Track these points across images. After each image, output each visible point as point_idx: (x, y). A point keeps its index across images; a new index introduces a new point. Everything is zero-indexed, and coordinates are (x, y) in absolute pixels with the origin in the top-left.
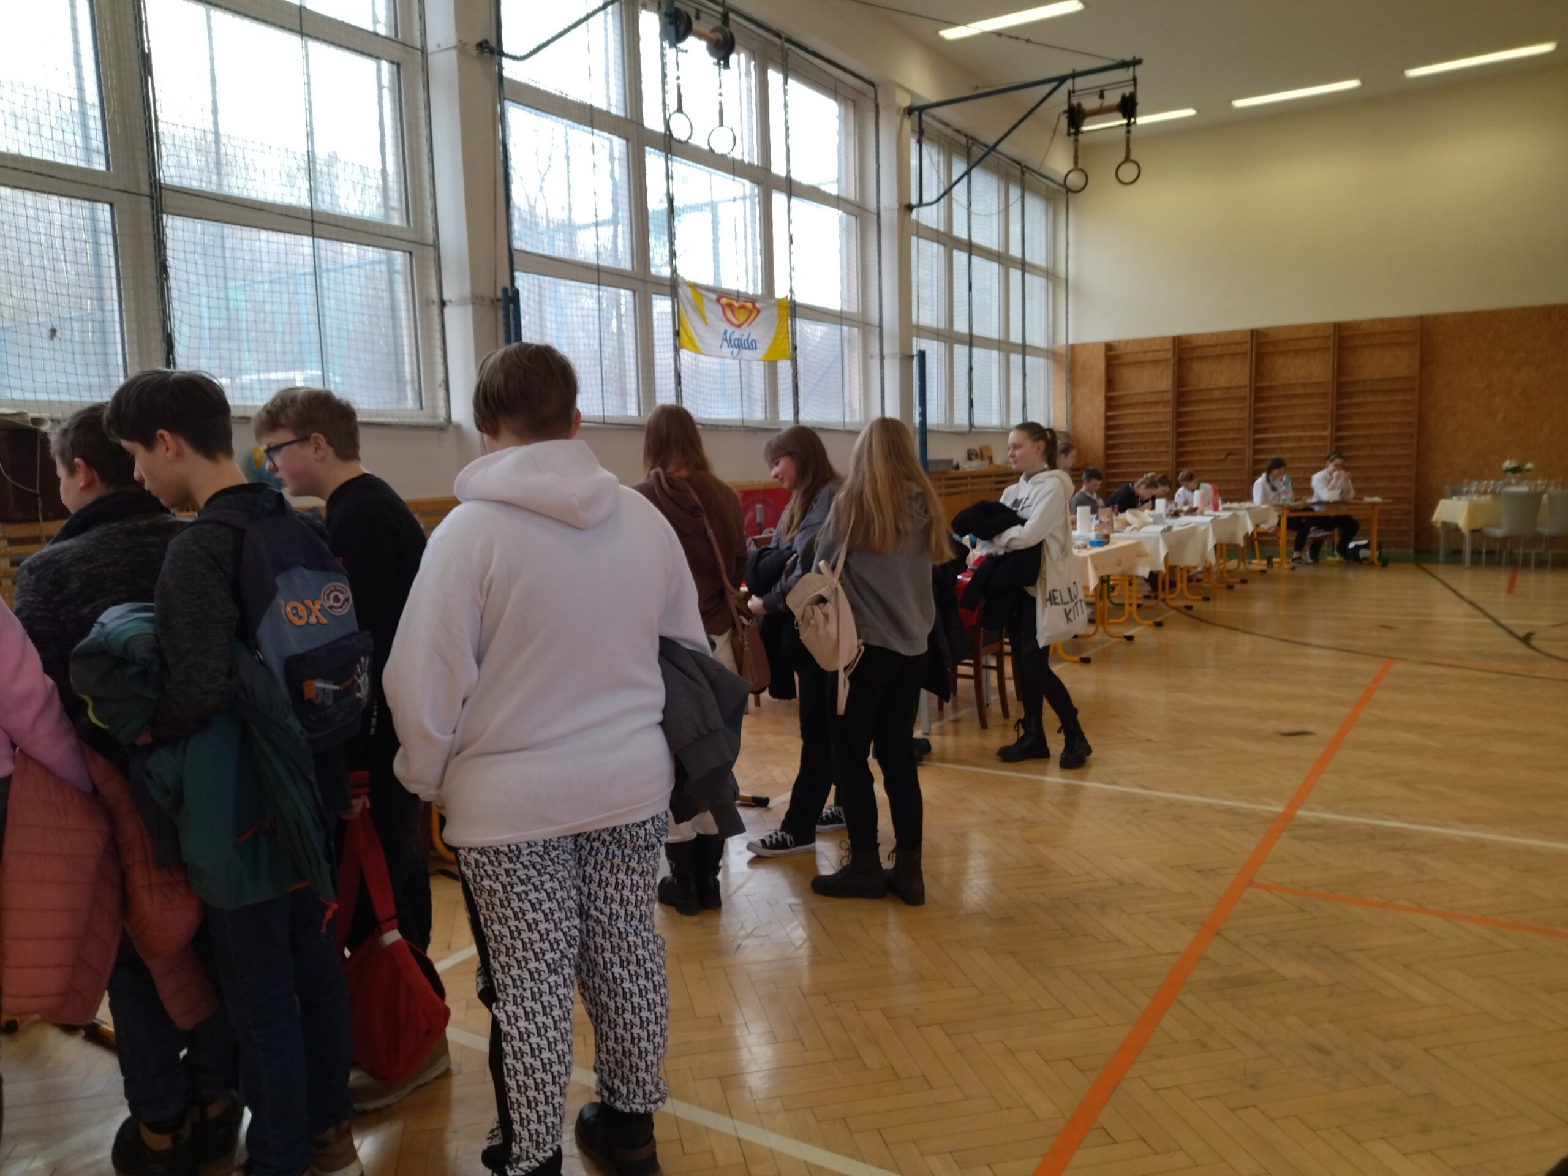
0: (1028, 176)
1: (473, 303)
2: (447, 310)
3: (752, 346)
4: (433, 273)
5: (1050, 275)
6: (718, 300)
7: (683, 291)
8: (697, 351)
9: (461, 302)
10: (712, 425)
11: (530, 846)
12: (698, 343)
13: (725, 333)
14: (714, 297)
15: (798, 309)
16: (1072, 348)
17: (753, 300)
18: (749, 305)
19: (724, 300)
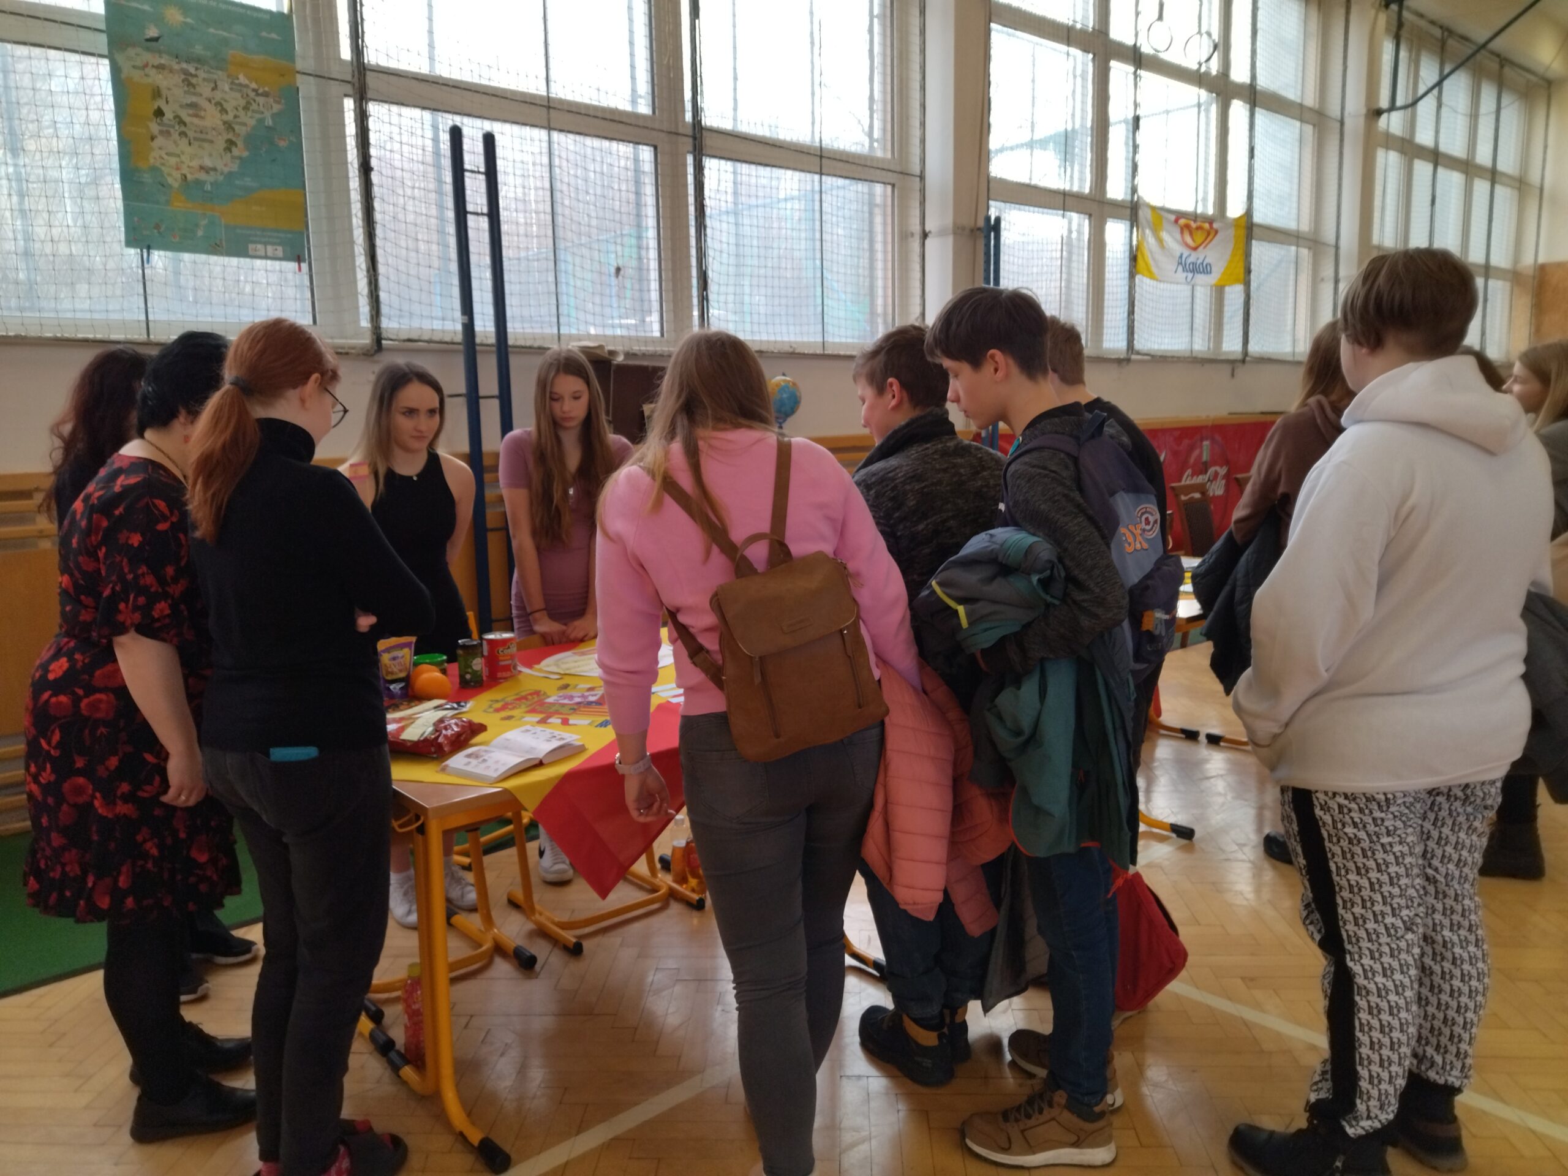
0: (1507, 70)
1: (955, 233)
2: (927, 242)
3: (1206, 270)
4: (915, 204)
5: (1521, 184)
6: (1176, 221)
7: (1142, 214)
8: (1152, 277)
9: (942, 233)
10: (1161, 357)
11: (1405, 796)
12: (1154, 269)
13: (1181, 257)
14: (1173, 217)
15: (1255, 229)
16: (1542, 270)
17: (1210, 221)
18: (1207, 226)
19: (1182, 221)
